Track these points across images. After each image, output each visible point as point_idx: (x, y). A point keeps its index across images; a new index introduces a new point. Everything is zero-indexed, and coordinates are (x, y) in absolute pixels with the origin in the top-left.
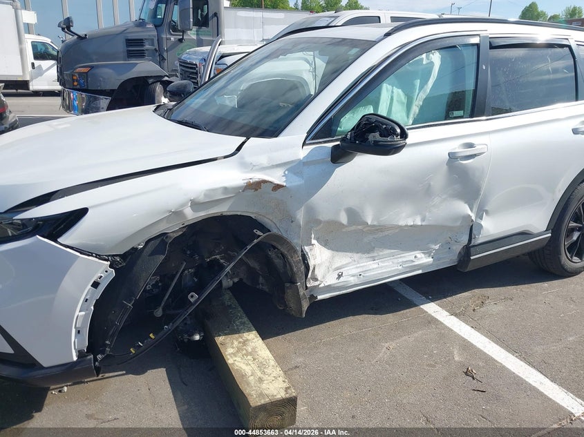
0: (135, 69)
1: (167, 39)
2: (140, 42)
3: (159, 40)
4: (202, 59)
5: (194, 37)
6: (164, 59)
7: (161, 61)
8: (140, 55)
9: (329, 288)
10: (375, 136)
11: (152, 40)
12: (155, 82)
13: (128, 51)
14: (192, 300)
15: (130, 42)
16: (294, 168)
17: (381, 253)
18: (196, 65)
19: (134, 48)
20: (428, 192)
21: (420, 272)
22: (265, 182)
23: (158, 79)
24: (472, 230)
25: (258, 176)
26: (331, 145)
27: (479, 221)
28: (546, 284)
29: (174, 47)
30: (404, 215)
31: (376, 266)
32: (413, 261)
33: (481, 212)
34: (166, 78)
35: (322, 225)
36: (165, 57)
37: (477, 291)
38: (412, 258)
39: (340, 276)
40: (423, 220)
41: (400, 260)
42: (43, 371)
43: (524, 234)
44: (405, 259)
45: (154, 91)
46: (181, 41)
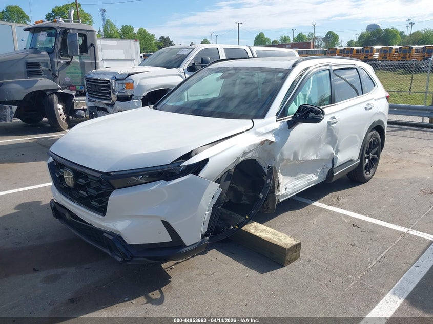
0: (37, 85)
1: (58, 62)
2: (37, 65)
3: (52, 63)
4: (113, 78)
5: (78, 61)
6: (56, 76)
7: (54, 78)
8: (38, 74)
9: (283, 196)
10: (311, 114)
11: (47, 63)
12: (52, 94)
13: (28, 71)
14: (261, 197)
15: (29, 65)
16: (276, 132)
17: (300, 176)
18: (109, 81)
19: (33, 69)
20: (319, 142)
21: (313, 185)
22: (267, 140)
23: (54, 91)
24: (333, 160)
25: (264, 138)
26: (286, 120)
27: (336, 155)
28: (359, 187)
29: (64, 68)
30: (311, 154)
31: (298, 183)
32: (311, 179)
33: (337, 151)
34: (60, 91)
35: (285, 161)
36: (57, 75)
37: (331, 194)
38: (311, 177)
39: (286, 189)
40: (317, 157)
41: (307, 179)
42: (187, 248)
43: (351, 161)
44: (308, 178)
45: (52, 100)
46: (68, 63)
